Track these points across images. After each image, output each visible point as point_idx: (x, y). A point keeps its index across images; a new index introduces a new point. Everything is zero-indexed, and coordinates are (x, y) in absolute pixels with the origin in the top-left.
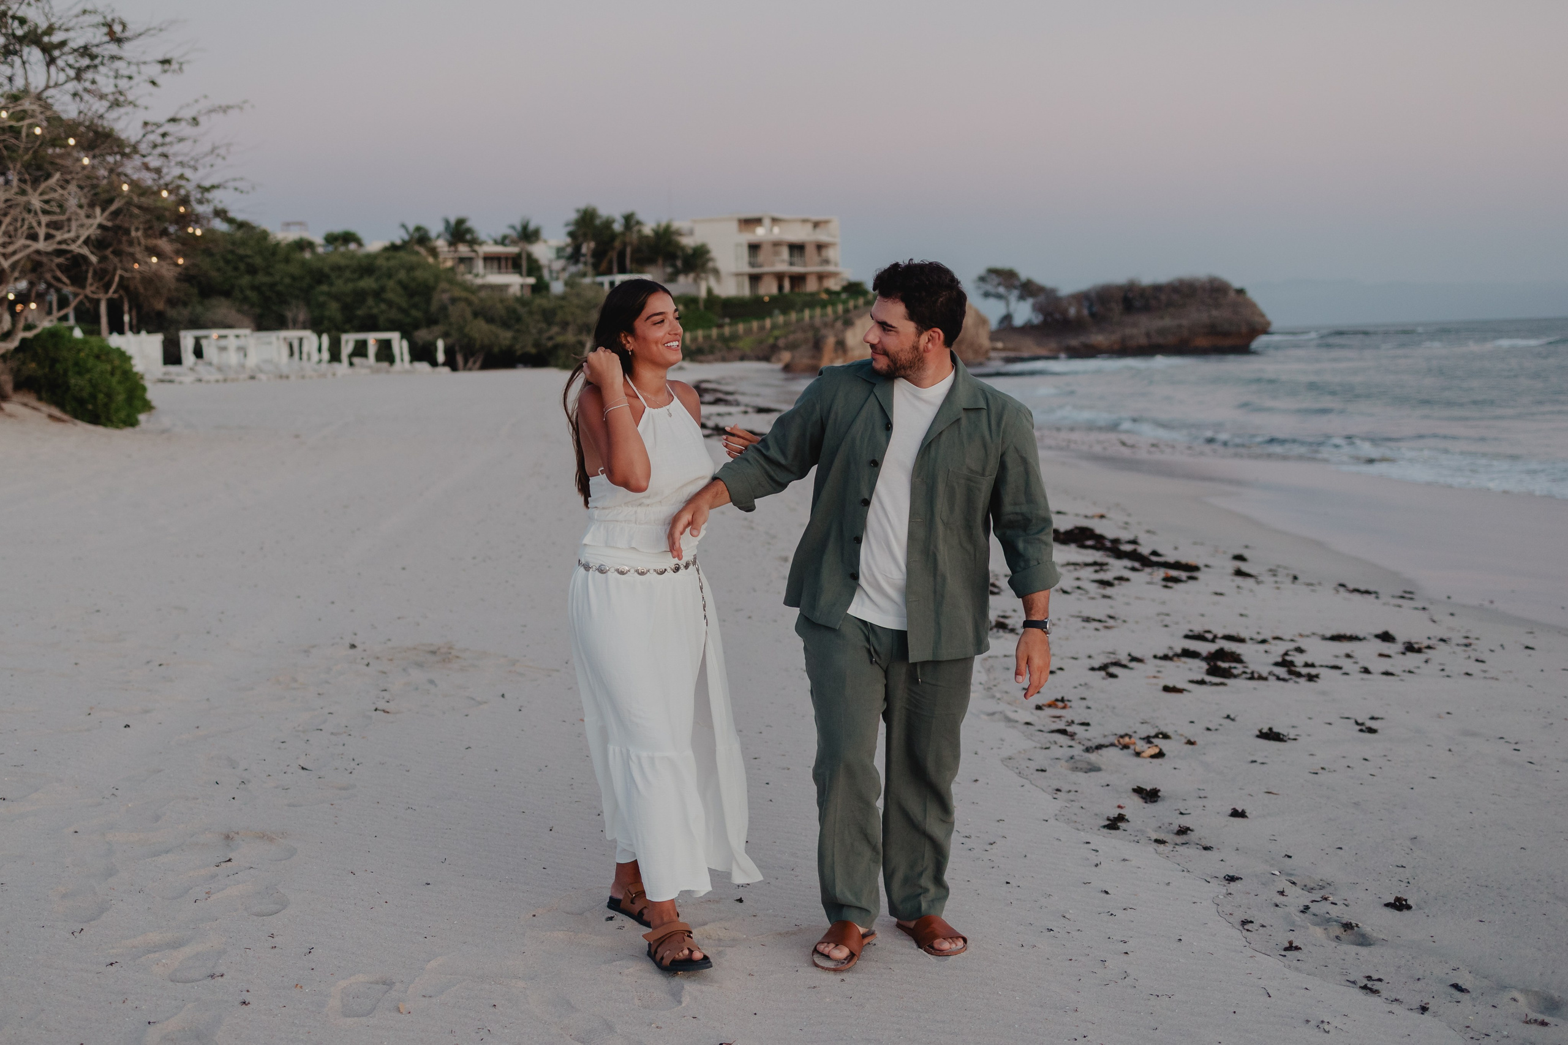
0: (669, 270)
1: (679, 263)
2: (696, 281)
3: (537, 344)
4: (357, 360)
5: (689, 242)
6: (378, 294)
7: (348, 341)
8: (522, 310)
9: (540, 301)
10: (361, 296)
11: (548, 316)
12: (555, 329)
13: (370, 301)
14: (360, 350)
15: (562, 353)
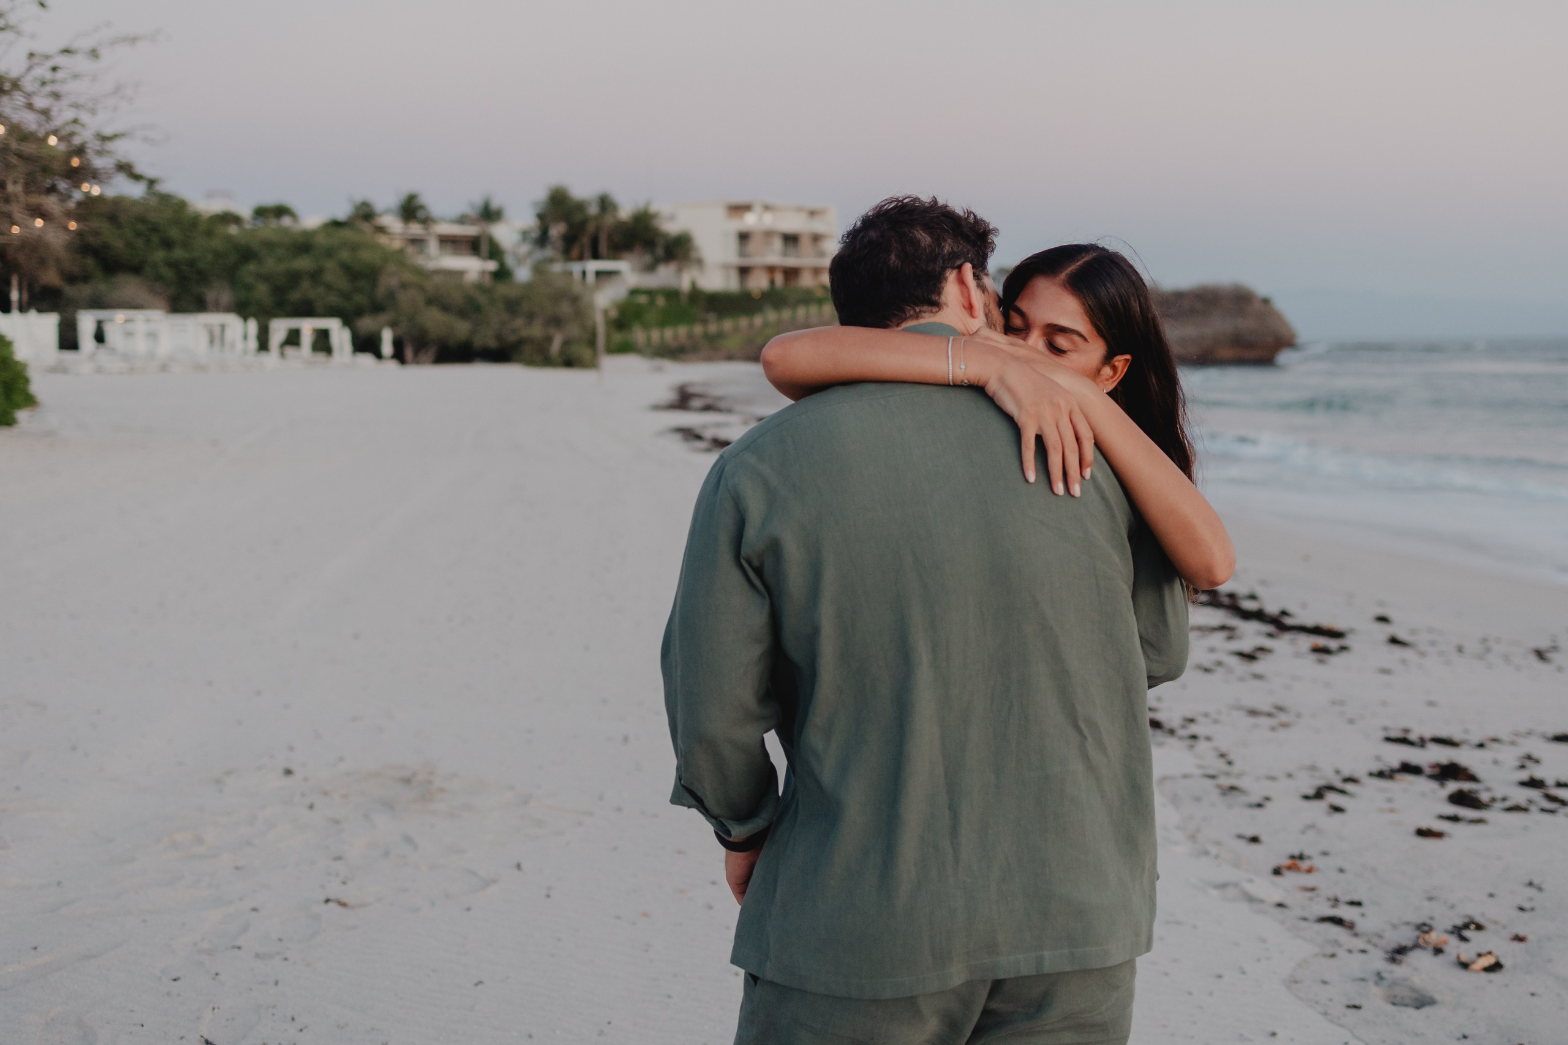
0: (648, 258)
1: (660, 251)
2: (680, 270)
3: (499, 337)
4: (290, 351)
5: (671, 227)
6: (315, 276)
7: (280, 328)
8: (482, 299)
9: (503, 289)
10: (294, 278)
11: (512, 306)
12: (519, 322)
13: (306, 284)
14: (293, 339)
15: (527, 349)
